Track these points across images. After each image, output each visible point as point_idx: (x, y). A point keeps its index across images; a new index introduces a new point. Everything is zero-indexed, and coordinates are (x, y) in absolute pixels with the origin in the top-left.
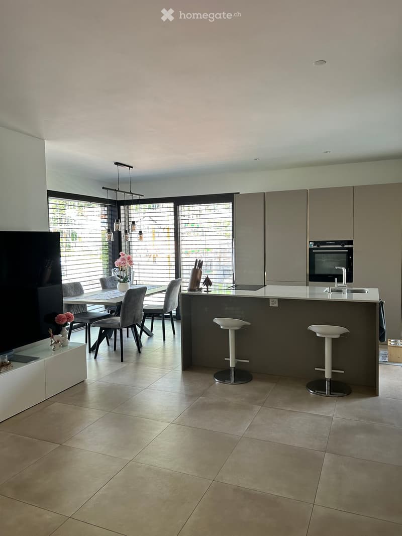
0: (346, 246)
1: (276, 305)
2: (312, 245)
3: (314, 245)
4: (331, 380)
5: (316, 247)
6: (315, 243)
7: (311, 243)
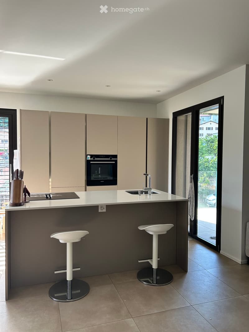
0: (113, 159)
1: (105, 210)
2: (89, 158)
3: (90, 158)
4: (157, 269)
5: (92, 159)
6: (92, 156)
7: (88, 156)
